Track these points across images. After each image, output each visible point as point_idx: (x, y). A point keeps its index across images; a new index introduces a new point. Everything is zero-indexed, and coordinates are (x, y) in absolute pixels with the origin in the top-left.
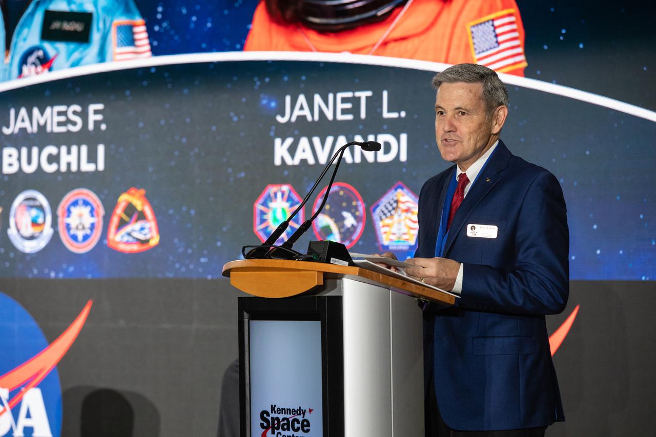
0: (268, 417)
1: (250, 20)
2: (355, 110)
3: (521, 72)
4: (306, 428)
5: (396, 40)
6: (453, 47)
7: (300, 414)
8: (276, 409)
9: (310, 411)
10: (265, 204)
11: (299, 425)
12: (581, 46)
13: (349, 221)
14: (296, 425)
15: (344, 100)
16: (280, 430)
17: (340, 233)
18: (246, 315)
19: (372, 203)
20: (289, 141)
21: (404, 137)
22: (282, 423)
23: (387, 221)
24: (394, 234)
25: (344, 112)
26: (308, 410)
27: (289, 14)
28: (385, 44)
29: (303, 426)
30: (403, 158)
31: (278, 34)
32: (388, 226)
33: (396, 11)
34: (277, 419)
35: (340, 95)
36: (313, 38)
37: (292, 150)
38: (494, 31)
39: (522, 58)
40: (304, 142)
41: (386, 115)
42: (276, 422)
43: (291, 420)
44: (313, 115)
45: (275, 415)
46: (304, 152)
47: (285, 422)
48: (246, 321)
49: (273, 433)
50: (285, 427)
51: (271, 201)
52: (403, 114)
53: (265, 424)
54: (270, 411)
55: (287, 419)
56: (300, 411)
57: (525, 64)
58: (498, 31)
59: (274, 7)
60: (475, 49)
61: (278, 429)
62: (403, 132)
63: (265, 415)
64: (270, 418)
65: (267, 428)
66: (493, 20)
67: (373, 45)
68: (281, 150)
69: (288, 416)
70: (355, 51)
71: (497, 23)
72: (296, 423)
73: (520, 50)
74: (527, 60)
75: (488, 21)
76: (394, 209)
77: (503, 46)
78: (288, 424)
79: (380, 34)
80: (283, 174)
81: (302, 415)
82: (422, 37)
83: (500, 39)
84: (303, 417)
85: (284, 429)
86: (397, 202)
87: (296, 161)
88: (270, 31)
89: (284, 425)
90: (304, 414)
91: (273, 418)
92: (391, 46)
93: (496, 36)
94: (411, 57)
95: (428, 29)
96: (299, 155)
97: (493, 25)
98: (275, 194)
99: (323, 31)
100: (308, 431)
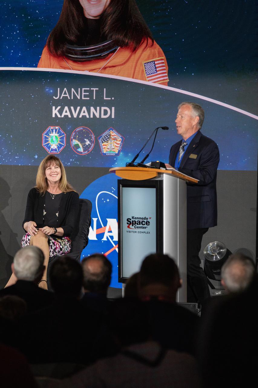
0: (130, 221)
1: (41, 54)
2: (91, 95)
3: (166, 84)
4: (148, 224)
5: (110, 67)
6: (136, 72)
7: (145, 219)
8: (134, 218)
9: (150, 218)
10: (47, 134)
11: (145, 223)
12: (193, 74)
13: (88, 143)
14: (143, 223)
15: (85, 91)
16: (136, 225)
17: (83, 147)
18: (121, 185)
19: (98, 135)
20: (59, 108)
21: (113, 108)
22: (137, 222)
23: (105, 143)
24: (108, 149)
25: (85, 96)
26: (149, 218)
27: (59, 52)
28: (105, 68)
29: (146, 223)
30: (113, 117)
31: (54, 61)
32: (106, 145)
33: (110, 54)
34: (135, 221)
35: (83, 89)
36: (71, 64)
37: (61, 112)
38: (155, 66)
39: (167, 78)
40: (66, 108)
41: (105, 98)
42: (134, 222)
43: (141, 221)
44: (70, 97)
45: (134, 220)
46: (66, 112)
47: (139, 222)
48: (121, 188)
49: (133, 226)
50: (139, 224)
51: (50, 133)
52: (113, 98)
53: (129, 223)
54: (131, 218)
55: (140, 221)
56: (145, 218)
57: (168, 80)
58: (157, 66)
59: (52, 48)
60: (146, 73)
61: (135, 224)
62: (113, 106)
63: (129, 220)
64: (131, 221)
65: (130, 224)
66: (154, 61)
67: (100, 68)
68: (55, 111)
69: (139, 220)
70: (90, 71)
71: (156, 63)
72: (143, 222)
73: (166, 74)
74: (169, 79)
75: (152, 62)
76: (108, 138)
77: (158, 72)
78: (140, 223)
79: (103, 64)
80: (56, 121)
81: (146, 220)
82: (122, 66)
83: (157, 69)
84: (147, 220)
85: (137, 224)
86: (110, 135)
87: (63, 116)
88: (50, 59)
89: (137, 223)
90: (147, 219)
91: (133, 221)
92: (108, 69)
93: (156, 68)
94: (117, 75)
95: (125, 63)
96: (64, 114)
97: (154, 63)
98: (52, 130)
99: (75, 61)
100: (149, 225)
